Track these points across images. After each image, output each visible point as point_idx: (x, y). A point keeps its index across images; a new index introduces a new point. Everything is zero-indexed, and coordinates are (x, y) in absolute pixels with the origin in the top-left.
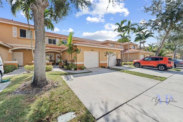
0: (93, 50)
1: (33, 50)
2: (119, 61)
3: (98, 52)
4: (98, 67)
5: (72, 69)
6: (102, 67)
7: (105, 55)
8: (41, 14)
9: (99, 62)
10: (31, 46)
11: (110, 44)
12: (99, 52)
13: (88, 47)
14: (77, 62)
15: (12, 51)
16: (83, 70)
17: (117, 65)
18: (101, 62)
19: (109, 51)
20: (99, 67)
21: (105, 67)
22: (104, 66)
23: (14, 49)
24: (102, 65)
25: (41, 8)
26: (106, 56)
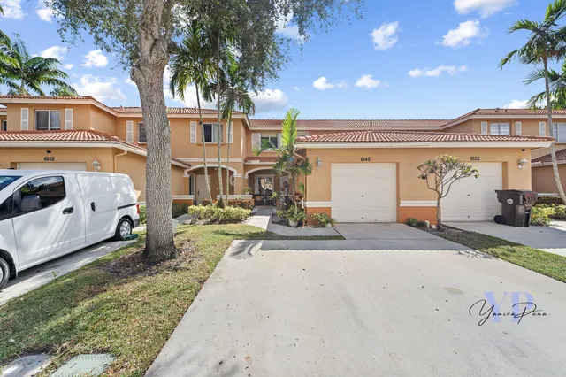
0: (367, 160)
1: (220, 169)
2: (510, 201)
3: (394, 166)
4: (395, 219)
5: (291, 223)
6: (409, 223)
7: (419, 173)
8: (152, 85)
9: (398, 203)
10: (217, 160)
11: (484, 125)
12: (398, 164)
13: (349, 149)
14: (305, 200)
15: (189, 173)
16: (324, 227)
17: (499, 220)
18: (404, 203)
19: (437, 158)
20: (398, 222)
21: (421, 225)
22: (419, 219)
23: (193, 168)
24: (412, 216)
25: (150, 71)
26: (424, 177)
